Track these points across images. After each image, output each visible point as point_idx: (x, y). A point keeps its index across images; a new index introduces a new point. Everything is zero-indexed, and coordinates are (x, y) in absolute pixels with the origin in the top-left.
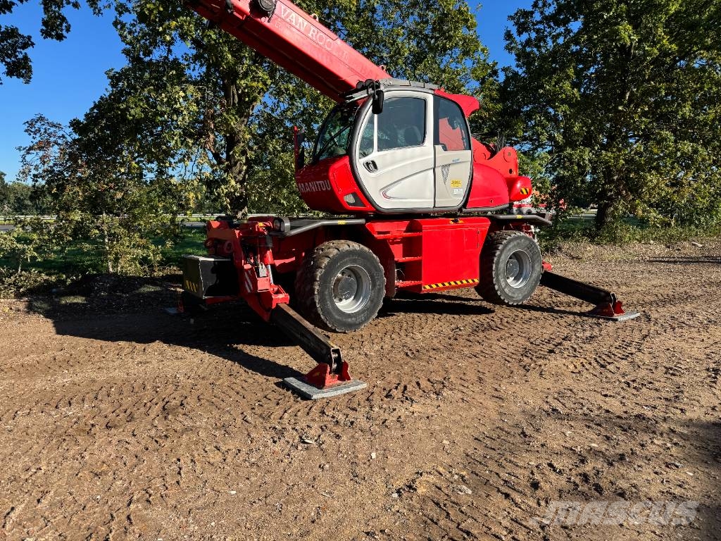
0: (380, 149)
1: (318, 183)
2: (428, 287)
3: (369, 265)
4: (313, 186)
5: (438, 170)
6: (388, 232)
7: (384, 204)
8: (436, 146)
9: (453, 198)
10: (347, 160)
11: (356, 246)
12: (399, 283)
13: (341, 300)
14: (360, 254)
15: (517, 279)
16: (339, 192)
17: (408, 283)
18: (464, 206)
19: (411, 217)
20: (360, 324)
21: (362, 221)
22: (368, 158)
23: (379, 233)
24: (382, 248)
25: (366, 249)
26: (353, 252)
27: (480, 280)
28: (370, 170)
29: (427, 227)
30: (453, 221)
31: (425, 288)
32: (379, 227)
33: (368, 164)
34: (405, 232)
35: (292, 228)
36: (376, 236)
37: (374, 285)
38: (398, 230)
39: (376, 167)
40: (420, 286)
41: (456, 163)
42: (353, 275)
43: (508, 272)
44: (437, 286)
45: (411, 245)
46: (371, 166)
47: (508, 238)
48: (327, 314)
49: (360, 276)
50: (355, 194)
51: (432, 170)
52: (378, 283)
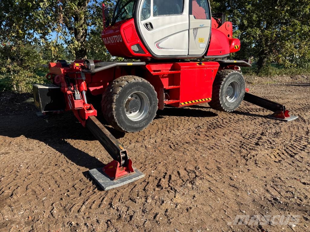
0: (155, 15)
1: (114, 37)
2: (183, 104)
3: (147, 91)
4: (111, 40)
5: (191, 31)
6: (160, 71)
7: (158, 52)
8: (190, 15)
9: (199, 50)
10: (132, 22)
11: (139, 79)
12: (166, 102)
13: (131, 113)
14: (143, 84)
15: (231, 97)
16: (128, 45)
17: (171, 101)
18: (206, 54)
19: (174, 61)
20: (142, 127)
21: (143, 63)
22: (147, 21)
23: (154, 71)
24: (155, 80)
25: (146, 81)
26: (137, 84)
27: (212, 99)
28: (149, 29)
29: (184, 67)
30: (198, 63)
31: (181, 104)
32: (154, 68)
33: (147, 24)
34: (170, 70)
35: (96, 67)
36: (152, 73)
37: (151, 103)
38: (166, 69)
39: (152, 27)
40: (178, 104)
41: (202, 27)
42: (138, 98)
43: (227, 93)
44: (188, 103)
45: (174, 79)
46: (149, 26)
47: (229, 74)
48: (121, 122)
49: (143, 99)
50: (138, 45)
51: (188, 31)
52: (153, 102)
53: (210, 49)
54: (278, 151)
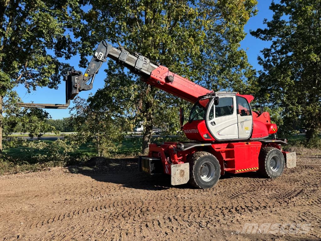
0: (216, 117)
1: (193, 130)
2: (237, 171)
3: (212, 161)
4: (190, 131)
5: (239, 124)
6: (220, 148)
7: (219, 138)
8: (238, 115)
9: (246, 135)
10: (204, 122)
11: (206, 154)
12: (225, 169)
13: (203, 176)
14: (209, 157)
15: (274, 168)
16: (201, 134)
17: (229, 169)
18: (251, 137)
19: (229, 143)
20: (213, 185)
21: (210, 144)
22: (212, 121)
23: (216, 149)
24: (218, 155)
25: (210, 154)
26: (205, 157)
27: (259, 168)
28: (213, 125)
29: (236, 146)
30: (246, 143)
31: (236, 171)
32: (216, 146)
33: (212, 123)
34: (226, 148)
35: (185, 147)
36: (216, 150)
38: (223, 147)
39: (215, 124)
40: (234, 171)
41: (246, 120)
42: (206, 165)
43: (271, 165)
44: (241, 170)
45: (230, 154)
46: (213, 124)
47: (271, 150)
48: (199, 182)
49: (210, 166)
50: (207, 134)
51: (237, 124)
52: (217, 168)
53: (253, 134)
54: (312, 200)
